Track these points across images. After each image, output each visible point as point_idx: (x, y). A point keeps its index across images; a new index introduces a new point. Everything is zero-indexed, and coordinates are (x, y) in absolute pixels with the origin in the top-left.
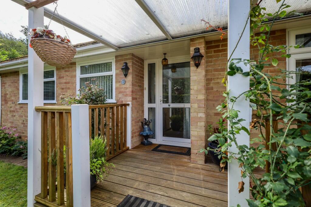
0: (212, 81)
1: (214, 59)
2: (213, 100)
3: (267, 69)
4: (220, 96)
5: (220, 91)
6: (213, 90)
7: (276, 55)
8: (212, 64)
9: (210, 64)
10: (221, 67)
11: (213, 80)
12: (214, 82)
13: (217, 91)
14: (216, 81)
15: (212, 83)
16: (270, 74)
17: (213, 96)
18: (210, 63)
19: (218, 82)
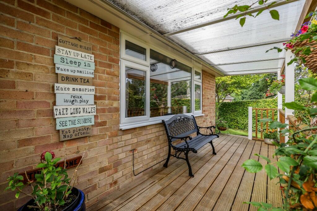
0: (13, 68)
1: (20, 20)
2: (15, 112)
3: (104, 69)
4: (33, 102)
5: (33, 93)
6: (15, 88)
7: (112, 55)
8: (14, 29)
9: (5, 26)
10: (37, 44)
11: (15, 66)
12: (18, 70)
13: (27, 91)
14: (23, 71)
15: (13, 72)
16: (107, 76)
17: (15, 103)
18: (8, 25)
19: (29, 73)
